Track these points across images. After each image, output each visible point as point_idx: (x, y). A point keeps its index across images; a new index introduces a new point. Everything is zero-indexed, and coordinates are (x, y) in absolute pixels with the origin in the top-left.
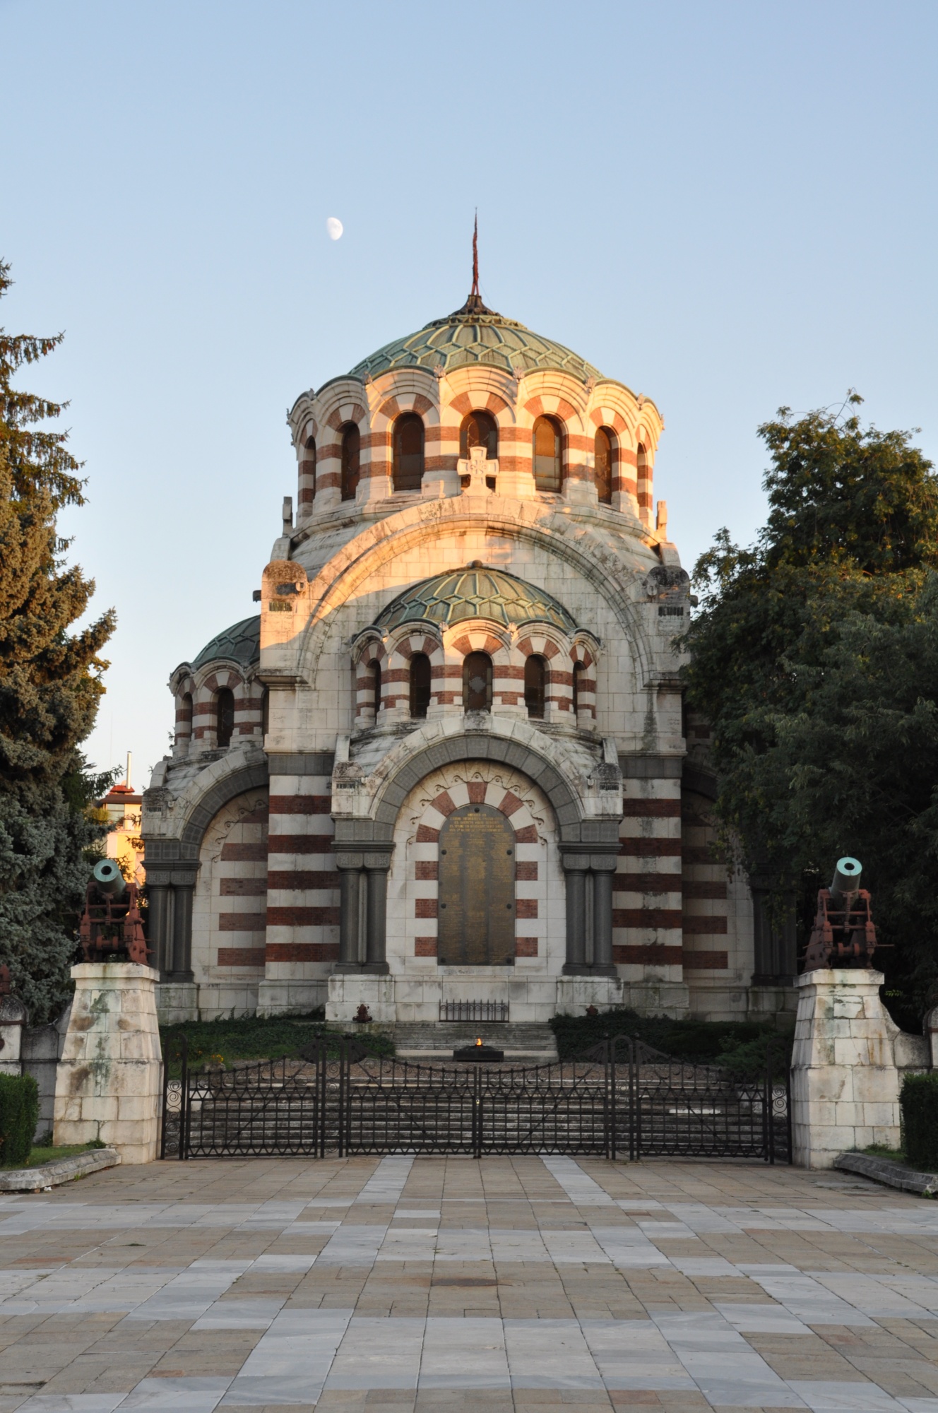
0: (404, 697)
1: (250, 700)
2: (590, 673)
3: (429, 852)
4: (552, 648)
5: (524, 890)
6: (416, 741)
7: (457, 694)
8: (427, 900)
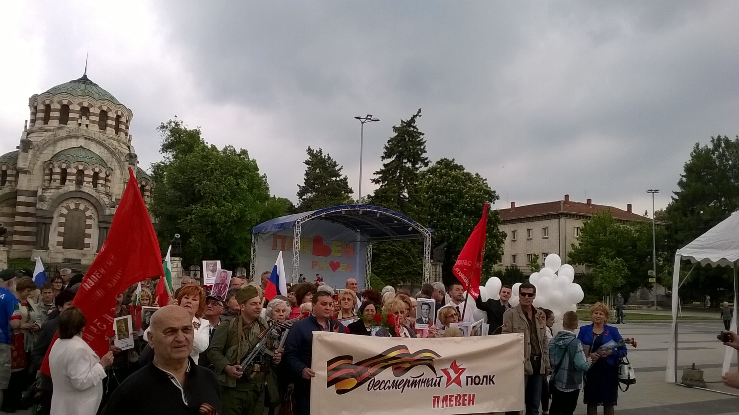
0: (59, 179)
1: (12, 174)
2: (110, 178)
3: (63, 220)
4: (101, 171)
5: (88, 231)
6: (61, 191)
7: (74, 180)
8: (61, 232)
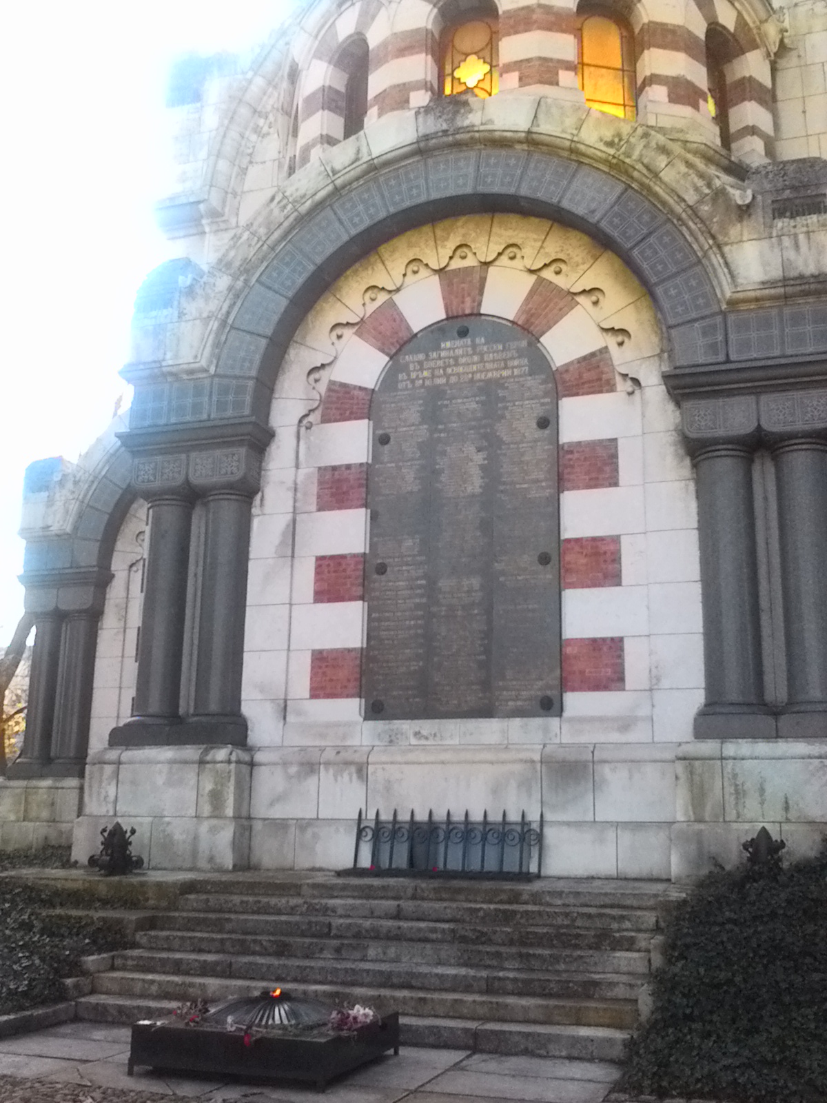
3: (350, 443)
5: (583, 513)
7: (415, 86)
8: (343, 557)
